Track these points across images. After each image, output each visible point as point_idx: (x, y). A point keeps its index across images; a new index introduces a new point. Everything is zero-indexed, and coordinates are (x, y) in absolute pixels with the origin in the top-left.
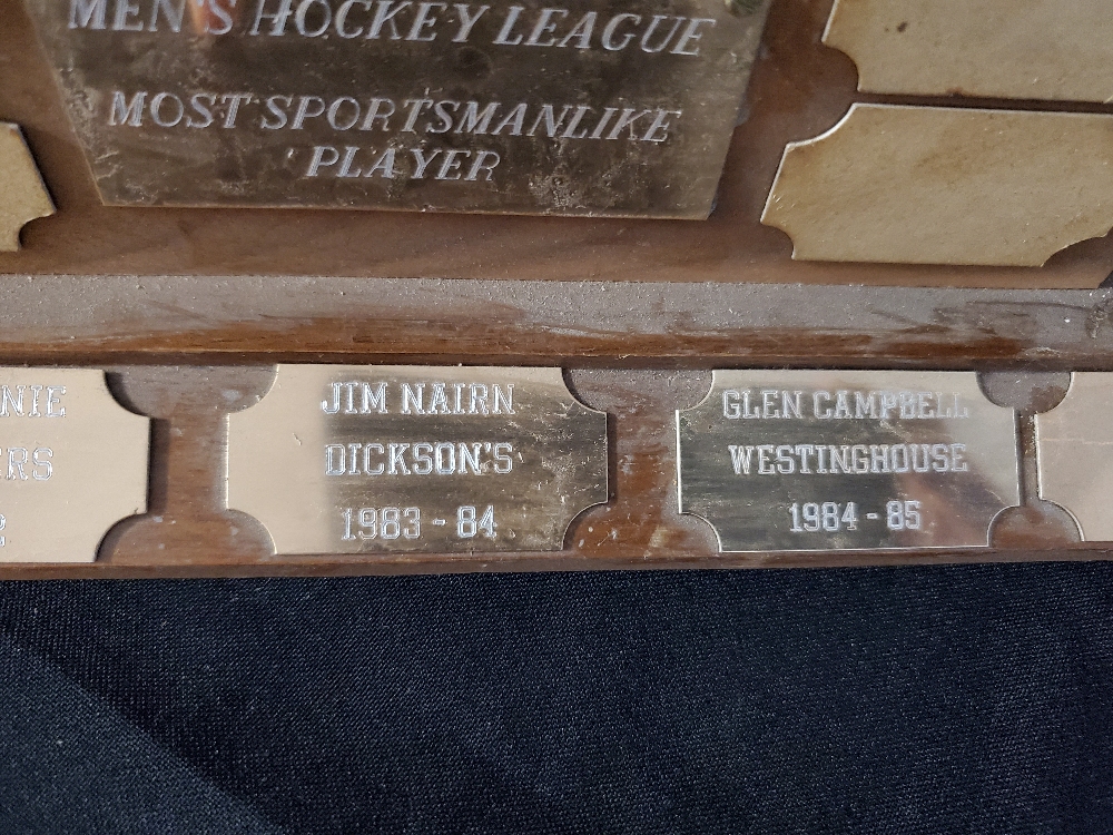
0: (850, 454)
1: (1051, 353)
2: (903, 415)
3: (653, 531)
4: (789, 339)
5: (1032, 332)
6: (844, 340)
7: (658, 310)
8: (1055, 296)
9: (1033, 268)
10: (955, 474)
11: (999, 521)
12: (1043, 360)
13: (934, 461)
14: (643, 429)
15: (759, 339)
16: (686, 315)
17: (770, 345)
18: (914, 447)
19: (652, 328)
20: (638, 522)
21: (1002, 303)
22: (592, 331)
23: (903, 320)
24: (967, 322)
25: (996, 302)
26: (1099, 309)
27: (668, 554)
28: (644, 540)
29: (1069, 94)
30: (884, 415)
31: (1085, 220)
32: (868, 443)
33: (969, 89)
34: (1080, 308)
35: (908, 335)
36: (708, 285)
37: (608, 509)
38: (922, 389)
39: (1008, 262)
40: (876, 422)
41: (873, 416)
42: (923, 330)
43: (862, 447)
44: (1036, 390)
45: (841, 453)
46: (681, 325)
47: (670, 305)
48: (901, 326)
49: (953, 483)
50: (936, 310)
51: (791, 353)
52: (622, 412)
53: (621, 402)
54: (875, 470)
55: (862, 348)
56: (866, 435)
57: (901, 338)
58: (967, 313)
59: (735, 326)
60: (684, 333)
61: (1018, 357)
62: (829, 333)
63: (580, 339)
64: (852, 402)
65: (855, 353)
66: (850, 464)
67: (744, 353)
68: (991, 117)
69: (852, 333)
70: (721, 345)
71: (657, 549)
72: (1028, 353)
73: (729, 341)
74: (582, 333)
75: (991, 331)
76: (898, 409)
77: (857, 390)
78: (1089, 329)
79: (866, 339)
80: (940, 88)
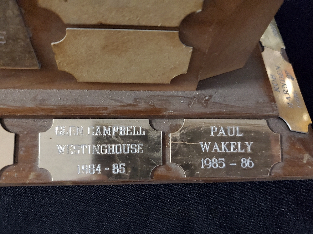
0: (100, 147)
1: (173, 113)
2: (121, 134)
3: (30, 174)
4: (78, 108)
5: (168, 106)
6: (97, 109)
7: (35, 99)
8: (180, 93)
9: (166, 84)
10: (139, 154)
11: (155, 170)
12: (171, 115)
13: (131, 149)
14: (29, 139)
15: (67, 108)
16: (44, 100)
17: (70, 111)
18: (124, 145)
19: (30, 105)
20: (25, 171)
21: (160, 96)
22: (9, 106)
23: (121, 102)
24: (145, 102)
25: (158, 96)
26: (195, 97)
27: (35, 181)
28: (27, 177)
29: (143, 23)
30: (114, 134)
31: (175, 68)
32: (107, 144)
33: (104, 22)
34: (188, 97)
35: (122, 107)
36: (55, 90)
37: (14, 166)
38: (128, 125)
39: (156, 82)
40: (110, 137)
41: (109, 134)
42: (128, 105)
43: (105, 145)
44: (171, 125)
45: (97, 147)
46: (41, 104)
47: (39, 97)
48: (120, 104)
49: (138, 157)
50: (135, 98)
51: (77, 114)
52: (22, 133)
53: (21, 130)
54: (109, 153)
55: (103, 112)
56: (107, 141)
57: (119, 108)
58: (146, 100)
59: (60, 104)
60: (41, 107)
61: (161, 114)
62: (93, 107)
63: (4, 109)
64: (102, 130)
65: (101, 113)
66: (100, 151)
67: (60, 113)
68: (119, 32)
69: (101, 106)
70: (53, 110)
71: (31, 180)
72: (165, 113)
73: (57, 109)
74: (5, 107)
75: (154, 106)
76: (119, 132)
77: (104, 125)
78: (189, 105)
79: (106, 109)
80: (94, 22)
